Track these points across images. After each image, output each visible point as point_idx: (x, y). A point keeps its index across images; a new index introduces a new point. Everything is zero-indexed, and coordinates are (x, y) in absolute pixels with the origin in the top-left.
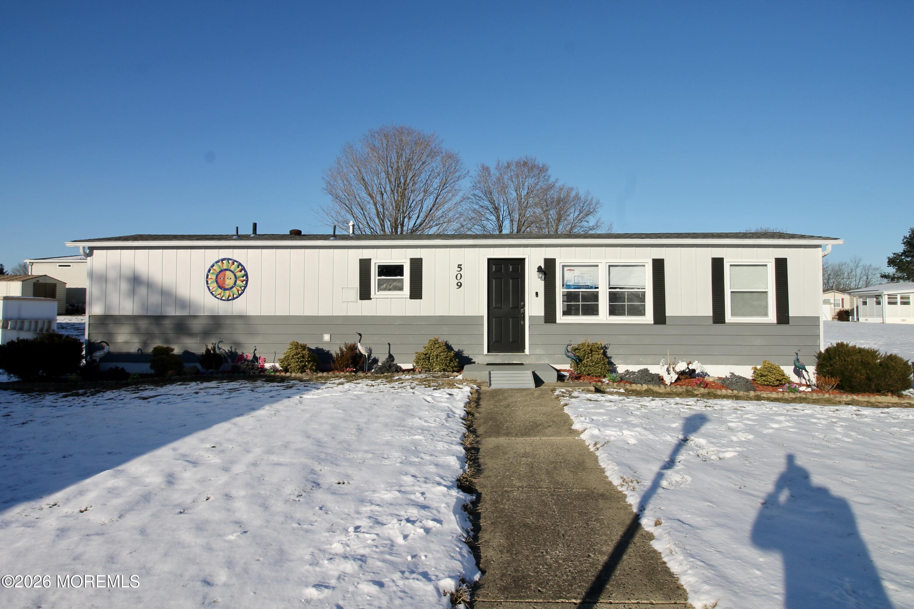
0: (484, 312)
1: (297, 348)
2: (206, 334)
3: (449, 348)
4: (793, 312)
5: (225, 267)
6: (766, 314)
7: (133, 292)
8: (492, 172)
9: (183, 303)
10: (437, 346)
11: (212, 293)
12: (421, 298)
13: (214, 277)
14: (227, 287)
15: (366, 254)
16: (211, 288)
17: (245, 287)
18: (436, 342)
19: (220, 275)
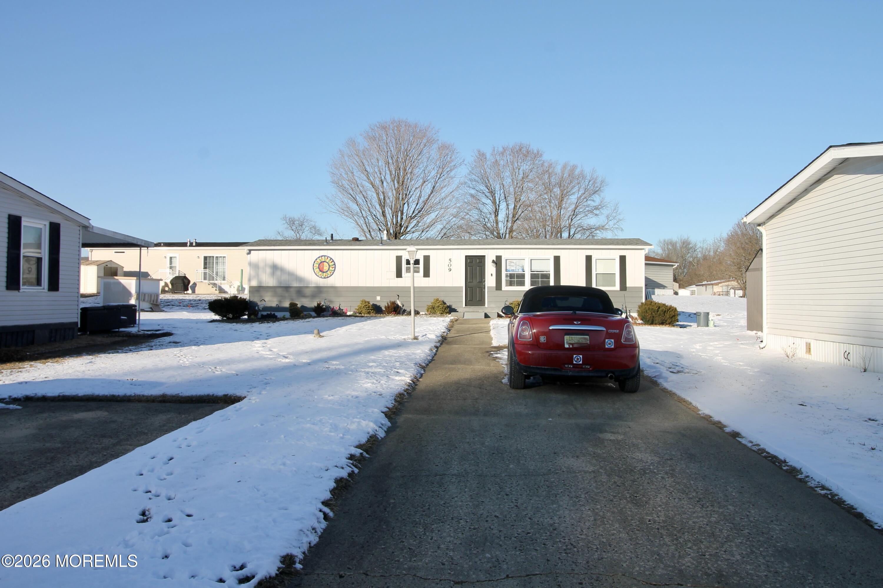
0: (463, 284)
1: (365, 303)
2: (313, 296)
3: (445, 303)
4: (628, 284)
5: (323, 260)
6: (615, 286)
7: (273, 274)
8: (488, 158)
9: (300, 279)
10: (438, 302)
11: (316, 274)
12: (429, 277)
13: (317, 265)
14: (324, 271)
15: (399, 253)
16: (315, 272)
17: (334, 271)
18: (437, 300)
19: (321, 265)
